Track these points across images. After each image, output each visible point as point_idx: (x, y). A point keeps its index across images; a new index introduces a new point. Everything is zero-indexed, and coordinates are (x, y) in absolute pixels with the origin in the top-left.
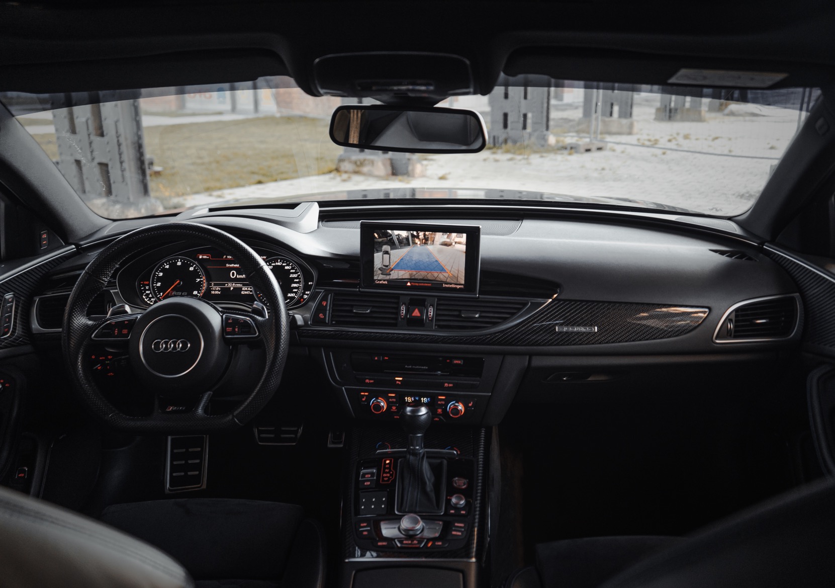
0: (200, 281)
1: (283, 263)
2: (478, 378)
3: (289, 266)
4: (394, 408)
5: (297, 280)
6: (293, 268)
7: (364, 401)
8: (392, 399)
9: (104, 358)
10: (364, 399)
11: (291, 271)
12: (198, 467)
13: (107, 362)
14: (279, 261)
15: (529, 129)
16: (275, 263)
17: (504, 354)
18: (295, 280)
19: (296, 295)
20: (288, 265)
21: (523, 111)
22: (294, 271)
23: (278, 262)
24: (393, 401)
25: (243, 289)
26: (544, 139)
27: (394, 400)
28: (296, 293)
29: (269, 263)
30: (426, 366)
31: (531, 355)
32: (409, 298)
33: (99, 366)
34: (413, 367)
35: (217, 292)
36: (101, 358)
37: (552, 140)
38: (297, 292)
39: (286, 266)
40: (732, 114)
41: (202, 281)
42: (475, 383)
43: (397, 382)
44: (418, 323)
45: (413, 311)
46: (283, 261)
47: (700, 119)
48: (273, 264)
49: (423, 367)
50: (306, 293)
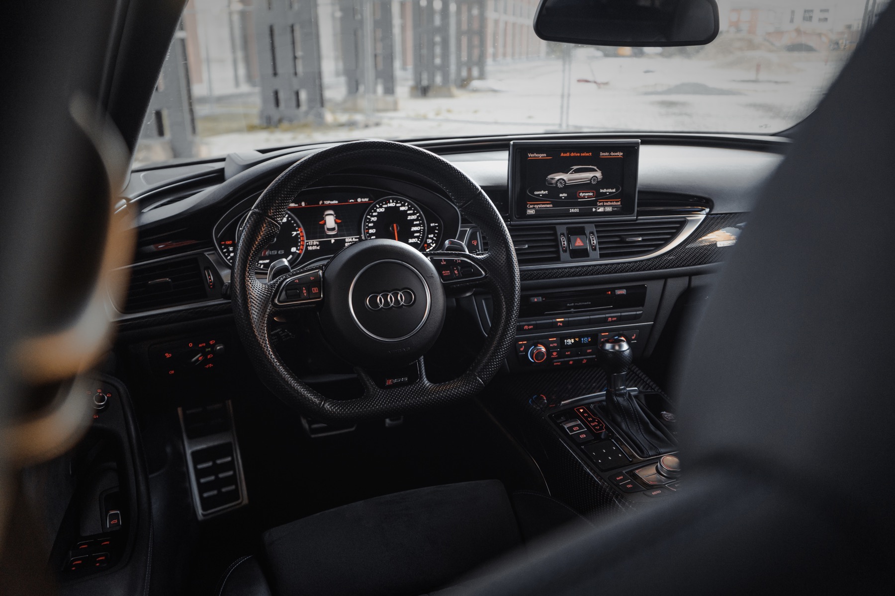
0: (297, 235)
1: (397, 203)
2: (641, 308)
3: (405, 206)
4: (555, 354)
5: (418, 222)
6: (409, 209)
7: (522, 352)
8: (552, 343)
9: (204, 344)
10: (522, 349)
11: (409, 212)
12: (233, 480)
13: (207, 350)
14: (391, 201)
15: (304, 107)
16: (386, 204)
17: (665, 277)
18: (415, 223)
19: (418, 240)
20: (403, 205)
21: (296, 87)
22: (411, 212)
23: (390, 203)
24: (554, 346)
25: (347, 240)
26: (320, 116)
27: (556, 345)
28: (418, 237)
29: (379, 205)
30: (589, 302)
31: (690, 275)
32: (566, 226)
33: (200, 356)
34: (576, 304)
35: (314, 248)
36: (200, 346)
37: (329, 117)
38: (420, 236)
39: (401, 206)
40: (475, 91)
41: (299, 234)
42: (638, 313)
43: (559, 324)
44: (581, 253)
45: (575, 241)
46: (396, 200)
47: (450, 95)
48: (384, 206)
49: (586, 303)
50: (430, 236)
